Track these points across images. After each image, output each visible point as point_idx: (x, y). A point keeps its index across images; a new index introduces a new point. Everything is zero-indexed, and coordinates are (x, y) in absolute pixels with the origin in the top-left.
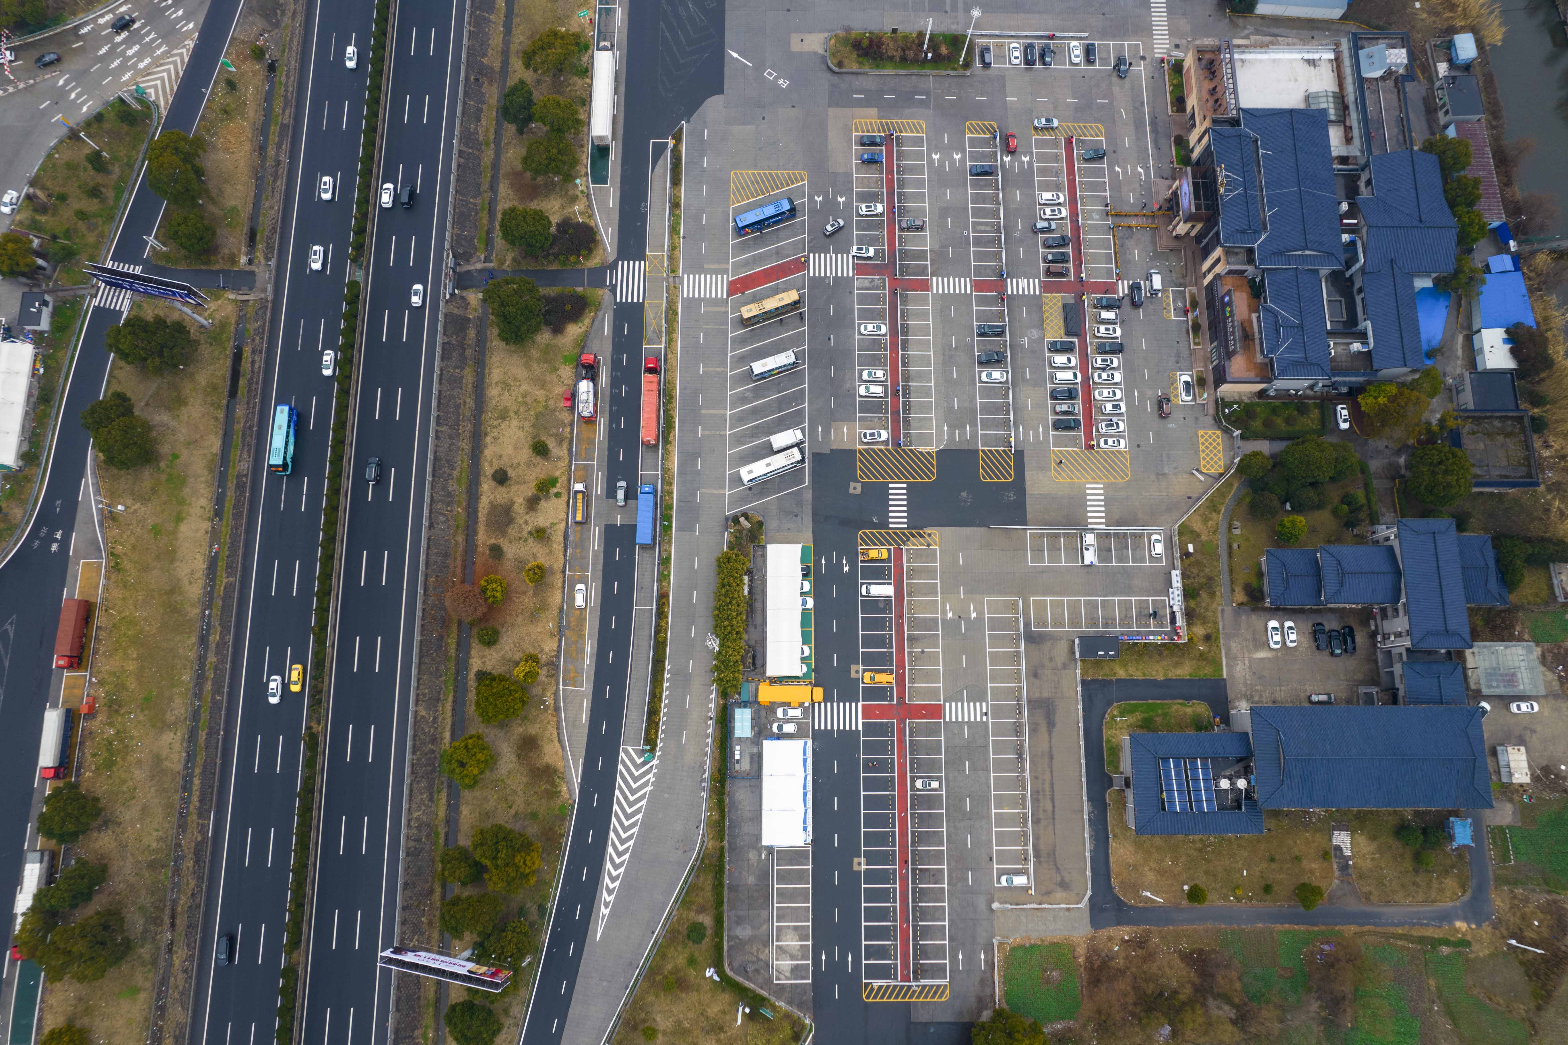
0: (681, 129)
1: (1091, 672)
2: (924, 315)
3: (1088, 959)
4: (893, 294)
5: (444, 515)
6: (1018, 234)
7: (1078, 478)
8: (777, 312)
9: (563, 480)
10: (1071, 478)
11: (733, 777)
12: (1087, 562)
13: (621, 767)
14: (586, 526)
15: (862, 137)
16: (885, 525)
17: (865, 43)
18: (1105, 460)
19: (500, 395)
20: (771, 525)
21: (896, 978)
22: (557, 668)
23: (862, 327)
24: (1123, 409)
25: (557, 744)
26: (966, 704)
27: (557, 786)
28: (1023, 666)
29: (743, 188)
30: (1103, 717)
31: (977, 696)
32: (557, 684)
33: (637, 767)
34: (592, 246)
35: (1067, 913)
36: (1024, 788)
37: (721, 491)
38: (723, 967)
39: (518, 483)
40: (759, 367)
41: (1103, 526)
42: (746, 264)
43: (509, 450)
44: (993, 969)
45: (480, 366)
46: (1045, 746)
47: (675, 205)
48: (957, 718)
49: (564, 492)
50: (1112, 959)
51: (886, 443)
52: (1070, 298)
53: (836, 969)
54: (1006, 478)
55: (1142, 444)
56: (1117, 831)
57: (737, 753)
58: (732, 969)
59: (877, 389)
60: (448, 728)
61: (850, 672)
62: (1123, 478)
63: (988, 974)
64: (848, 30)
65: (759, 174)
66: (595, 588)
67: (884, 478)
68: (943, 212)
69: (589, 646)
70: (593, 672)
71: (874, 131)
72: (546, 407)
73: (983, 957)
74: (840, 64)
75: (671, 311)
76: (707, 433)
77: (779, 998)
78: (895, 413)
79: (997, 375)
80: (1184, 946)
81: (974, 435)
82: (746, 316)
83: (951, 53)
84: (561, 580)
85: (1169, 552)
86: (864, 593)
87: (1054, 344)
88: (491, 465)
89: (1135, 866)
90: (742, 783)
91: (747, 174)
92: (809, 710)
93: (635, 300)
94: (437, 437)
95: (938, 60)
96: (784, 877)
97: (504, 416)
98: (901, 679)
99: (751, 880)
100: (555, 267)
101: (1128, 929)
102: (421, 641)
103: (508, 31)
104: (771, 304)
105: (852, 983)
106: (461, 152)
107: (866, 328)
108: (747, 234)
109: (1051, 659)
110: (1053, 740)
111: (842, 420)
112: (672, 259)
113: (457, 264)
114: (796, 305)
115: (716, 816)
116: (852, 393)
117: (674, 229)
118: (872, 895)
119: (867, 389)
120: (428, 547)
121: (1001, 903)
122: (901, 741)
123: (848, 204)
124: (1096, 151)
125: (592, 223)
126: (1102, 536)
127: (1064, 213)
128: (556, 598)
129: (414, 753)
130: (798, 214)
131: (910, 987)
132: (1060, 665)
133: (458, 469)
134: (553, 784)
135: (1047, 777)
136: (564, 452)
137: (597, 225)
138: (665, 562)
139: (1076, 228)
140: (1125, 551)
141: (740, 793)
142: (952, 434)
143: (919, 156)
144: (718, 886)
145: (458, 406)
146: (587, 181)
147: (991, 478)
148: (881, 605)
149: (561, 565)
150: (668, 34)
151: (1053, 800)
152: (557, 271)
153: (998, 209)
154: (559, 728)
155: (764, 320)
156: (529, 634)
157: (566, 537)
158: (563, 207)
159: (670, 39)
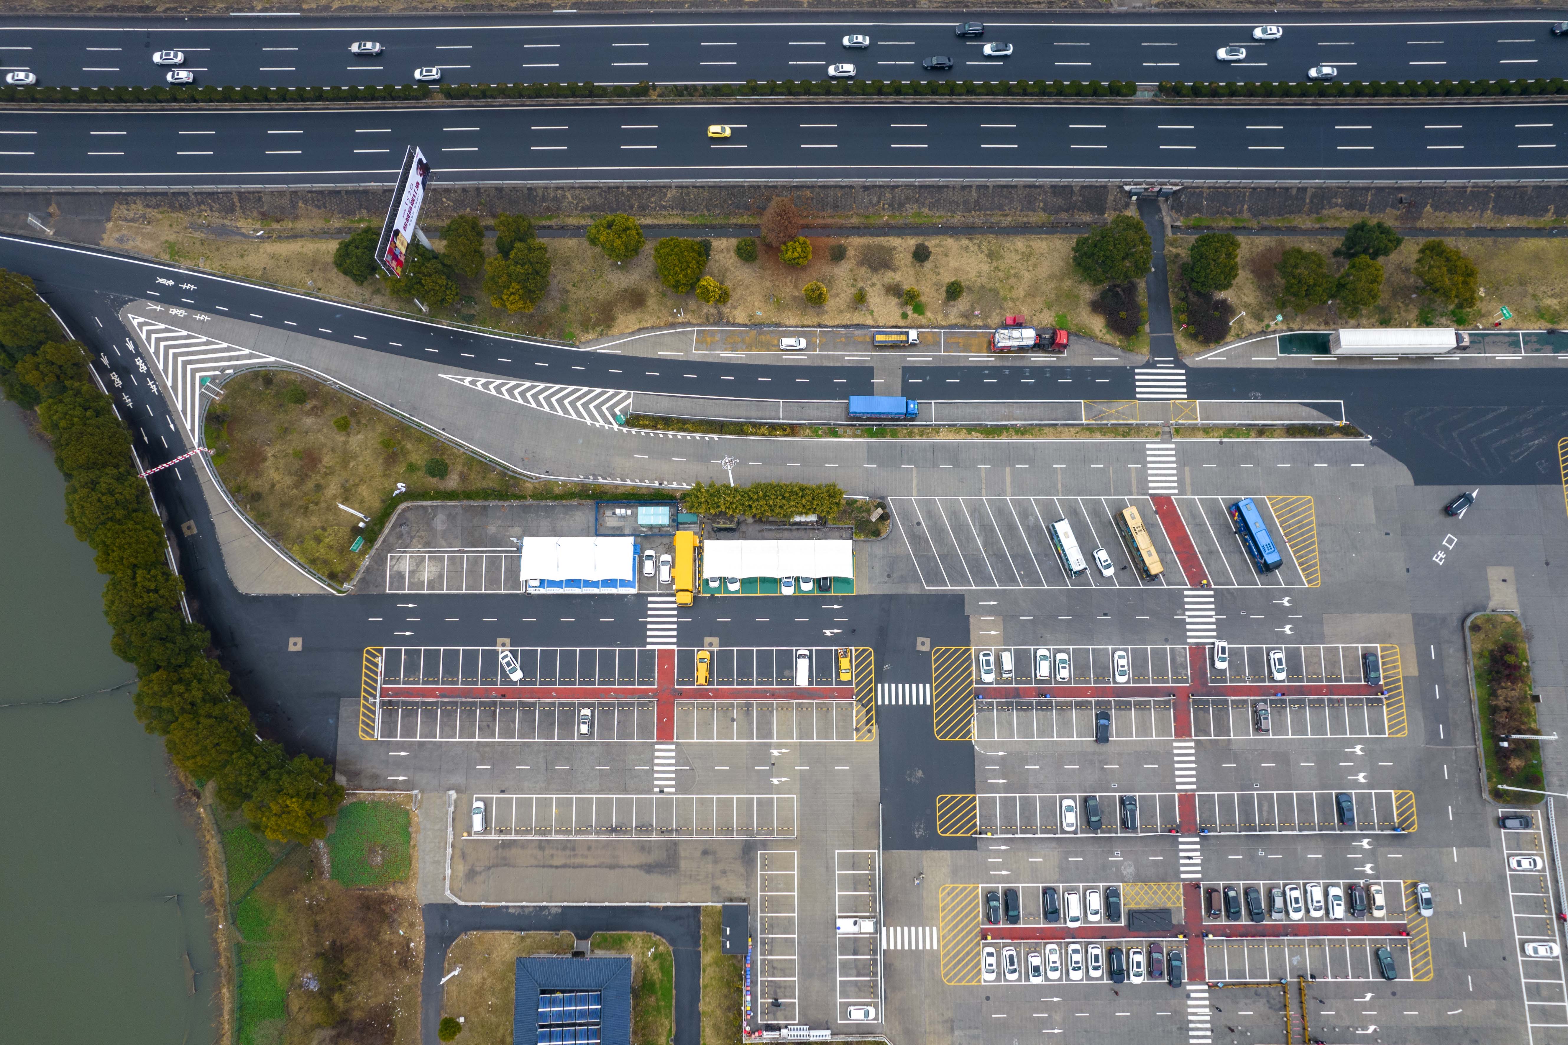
0: (1361, 435)
1: (709, 920)
2: (1144, 729)
3: (392, 899)
4: (1169, 692)
5: (879, 202)
6: (1261, 853)
7: (944, 918)
8: (1135, 552)
9: (922, 320)
10: (944, 909)
11: (598, 509)
12: (840, 923)
13: (611, 392)
14: (870, 346)
15: (1376, 656)
16: (881, 678)
17: (1510, 659)
18: (968, 954)
19: (1016, 251)
20: (877, 548)
21: (385, 682)
22: (716, 324)
23: (1123, 653)
24: (1035, 981)
25: (636, 328)
26: (673, 768)
27: (593, 329)
28: (715, 837)
29: (1291, 511)
30: (657, 933)
31: (683, 783)
32: (699, 325)
33: (611, 409)
34: (1201, 338)
35: (442, 876)
36: (578, 833)
37: (915, 492)
38: (406, 500)
39: (917, 275)
40: (1063, 528)
41: (884, 947)
42: (1194, 515)
43: (953, 263)
44: (388, 790)
45: (1051, 229)
46: (625, 860)
47: (1261, 431)
48: (658, 758)
49: (908, 322)
50: (391, 927)
51: (980, 681)
52: (1179, 918)
53: (397, 619)
54: (941, 826)
55: (991, 1002)
56: (528, 941)
57: (623, 511)
58: (404, 511)
59: (1044, 670)
60: (656, 222)
61: (711, 636)
62: (946, 975)
63: (383, 784)
64: (1528, 637)
65: (1311, 529)
66: (802, 359)
67: (937, 678)
68: (1282, 756)
69: (739, 356)
70: (711, 360)
71: (1385, 671)
72: (1005, 299)
73: (401, 778)
74: (1475, 628)
75: (1128, 430)
76: (983, 474)
77: (373, 558)
78: (1017, 693)
79: (1071, 818)
80: (400, 1013)
81: (994, 788)
82: (1126, 513)
83: (1512, 773)
84: (810, 323)
85: (854, 1030)
86: (799, 652)
87: (1115, 893)
88: (936, 246)
89: (487, 960)
90: (592, 519)
91: (1310, 515)
92: (668, 590)
93: (1138, 390)
94: (964, 188)
95: (1501, 756)
96: (493, 563)
97: (992, 255)
98: (701, 694)
99: (492, 529)
100: (1172, 300)
101: (422, 947)
102: (743, 187)
103: (1470, 233)
104: (1143, 541)
105: (382, 635)
106: (1304, 189)
107: (1120, 657)
108: (1232, 515)
109: (724, 872)
110: (631, 870)
111: (1005, 629)
112: (1192, 430)
113: (1167, 196)
114: (1145, 572)
115: (557, 490)
116: (1040, 641)
117: (1230, 431)
118: (470, 657)
119: (1045, 658)
120: (842, 187)
121: (455, 801)
122: (633, 693)
123: (1282, 638)
124: (1392, 967)
125: (1229, 338)
126: (871, 944)
127: (1296, 916)
128: (791, 319)
129: (629, 188)
130: (1263, 576)
131: (375, 697)
132: (718, 882)
133: (931, 213)
134: (597, 324)
135: (591, 861)
136: (953, 319)
137: (1227, 344)
138: (833, 432)
139: (1277, 931)
140: (854, 972)
141: (583, 515)
142: (993, 761)
143: (1357, 728)
144: (486, 494)
145: (1001, 208)
146: (1282, 331)
147: (941, 808)
148: (787, 673)
149: (827, 323)
150: (1490, 416)
151: (564, 866)
152: (1169, 304)
153: (1293, 829)
154: (653, 328)
155: (1124, 537)
156: (752, 293)
157: (858, 326)
158: (1247, 306)
159: (1485, 419)
